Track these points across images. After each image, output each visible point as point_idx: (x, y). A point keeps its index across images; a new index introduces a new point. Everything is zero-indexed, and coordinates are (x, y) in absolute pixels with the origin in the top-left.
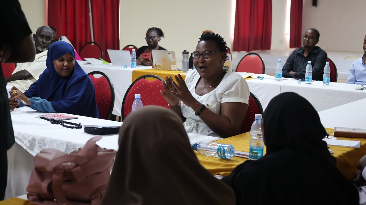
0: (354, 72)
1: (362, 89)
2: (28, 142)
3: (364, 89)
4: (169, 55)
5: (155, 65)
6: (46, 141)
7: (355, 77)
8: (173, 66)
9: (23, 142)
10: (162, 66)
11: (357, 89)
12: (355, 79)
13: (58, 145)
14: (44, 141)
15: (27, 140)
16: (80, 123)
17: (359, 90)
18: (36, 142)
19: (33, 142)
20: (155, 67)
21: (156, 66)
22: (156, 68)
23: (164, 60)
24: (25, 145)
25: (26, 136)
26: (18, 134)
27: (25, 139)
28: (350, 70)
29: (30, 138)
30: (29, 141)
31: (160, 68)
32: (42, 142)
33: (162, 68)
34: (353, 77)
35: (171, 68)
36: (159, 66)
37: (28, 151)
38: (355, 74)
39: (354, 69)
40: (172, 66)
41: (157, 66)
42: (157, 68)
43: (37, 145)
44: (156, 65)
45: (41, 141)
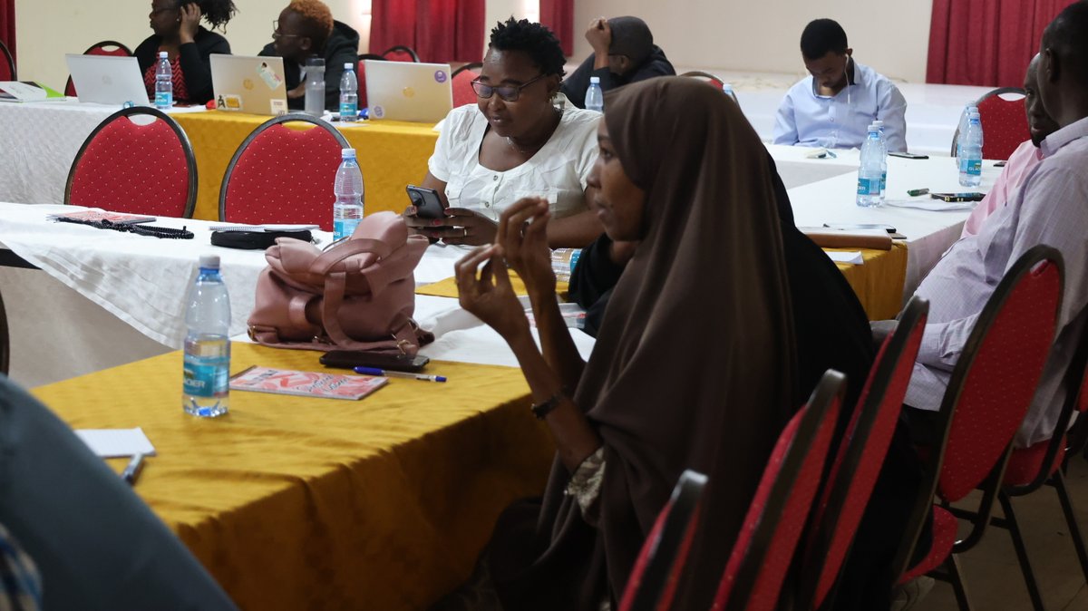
0: (791, 115)
1: (822, 156)
2: (79, 270)
3: (828, 155)
4: (264, 69)
5: (220, 100)
6: (132, 265)
7: (796, 130)
8: (275, 103)
9: (65, 271)
10: (240, 102)
11: (809, 158)
12: (794, 137)
13: (168, 270)
14: (126, 264)
15: (75, 264)
16: (185, 227)
17: (813, 157)
18: (105, 268)
19: (96, 269)
20: (219, 105)
21: (223, 104)
22: (221, 107)
23: (248, 84)
24: (72, 277)
25: (75, 255)
26: (50, 251)
27: (72, 262)
28: (780, 111)
29: (87, 260)
30: (84, 268)
31: (237, 109)
32: (122, 266)
33: (241, 108)
34: (788, 129)
35: (270, 110)
36: (233, 102)
37: (80, 290)
38: (794, 121)
39: (792, 107)
40: (272, 101)
41: (225, 102)
42: (227, 108)
43: (107, 276)
44: (224, 98)
45: (118, 265)
